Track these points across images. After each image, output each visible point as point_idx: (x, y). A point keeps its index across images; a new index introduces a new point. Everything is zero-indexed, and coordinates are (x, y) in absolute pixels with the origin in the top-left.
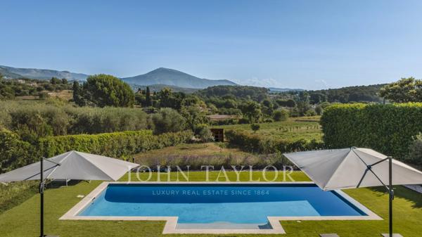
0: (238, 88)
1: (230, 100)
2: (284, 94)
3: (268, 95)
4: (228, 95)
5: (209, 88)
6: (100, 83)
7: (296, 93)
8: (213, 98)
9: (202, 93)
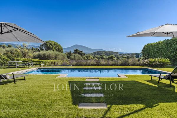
0: (106, 52)
1: (103, 56)
2: (125, 54)
3: (118, 55)
4: (103, 54)
5: (95, 52)
6: (48, 44)
7: (130, 54)
8: (96, 56)
9: (92, 54)
